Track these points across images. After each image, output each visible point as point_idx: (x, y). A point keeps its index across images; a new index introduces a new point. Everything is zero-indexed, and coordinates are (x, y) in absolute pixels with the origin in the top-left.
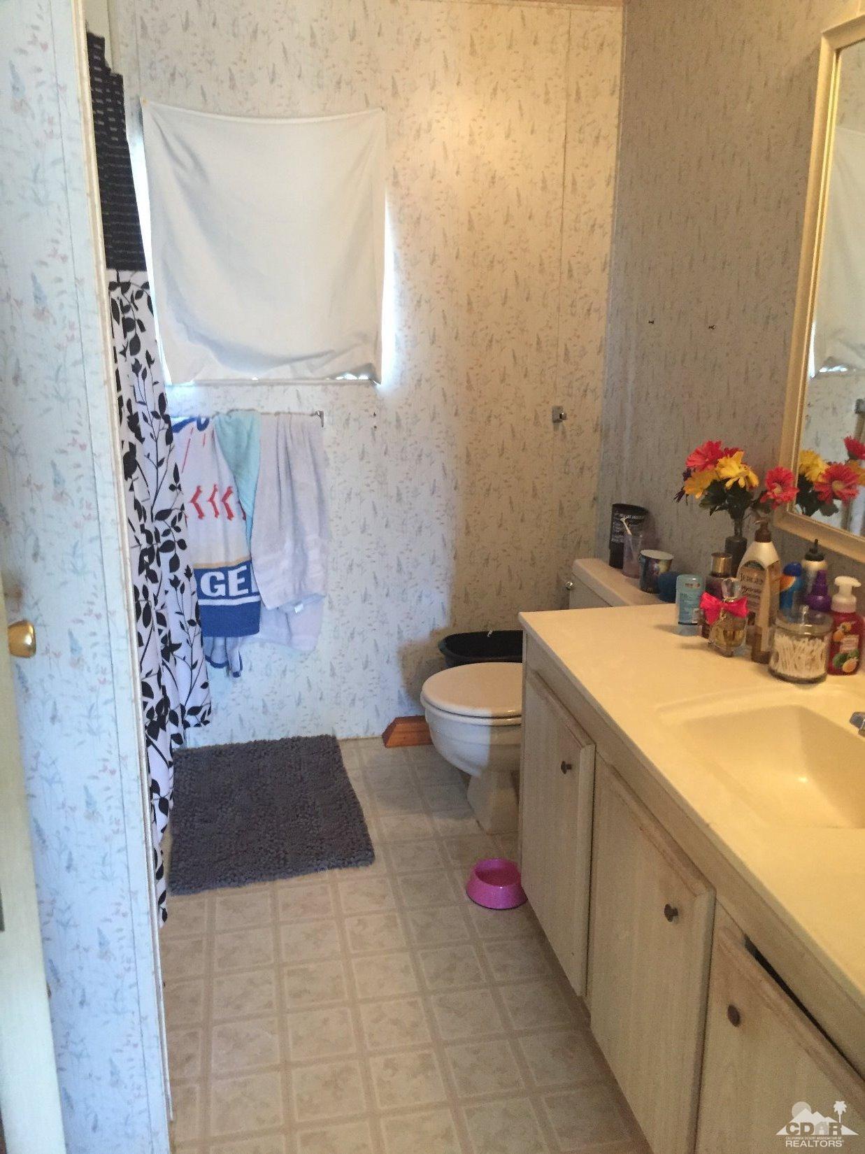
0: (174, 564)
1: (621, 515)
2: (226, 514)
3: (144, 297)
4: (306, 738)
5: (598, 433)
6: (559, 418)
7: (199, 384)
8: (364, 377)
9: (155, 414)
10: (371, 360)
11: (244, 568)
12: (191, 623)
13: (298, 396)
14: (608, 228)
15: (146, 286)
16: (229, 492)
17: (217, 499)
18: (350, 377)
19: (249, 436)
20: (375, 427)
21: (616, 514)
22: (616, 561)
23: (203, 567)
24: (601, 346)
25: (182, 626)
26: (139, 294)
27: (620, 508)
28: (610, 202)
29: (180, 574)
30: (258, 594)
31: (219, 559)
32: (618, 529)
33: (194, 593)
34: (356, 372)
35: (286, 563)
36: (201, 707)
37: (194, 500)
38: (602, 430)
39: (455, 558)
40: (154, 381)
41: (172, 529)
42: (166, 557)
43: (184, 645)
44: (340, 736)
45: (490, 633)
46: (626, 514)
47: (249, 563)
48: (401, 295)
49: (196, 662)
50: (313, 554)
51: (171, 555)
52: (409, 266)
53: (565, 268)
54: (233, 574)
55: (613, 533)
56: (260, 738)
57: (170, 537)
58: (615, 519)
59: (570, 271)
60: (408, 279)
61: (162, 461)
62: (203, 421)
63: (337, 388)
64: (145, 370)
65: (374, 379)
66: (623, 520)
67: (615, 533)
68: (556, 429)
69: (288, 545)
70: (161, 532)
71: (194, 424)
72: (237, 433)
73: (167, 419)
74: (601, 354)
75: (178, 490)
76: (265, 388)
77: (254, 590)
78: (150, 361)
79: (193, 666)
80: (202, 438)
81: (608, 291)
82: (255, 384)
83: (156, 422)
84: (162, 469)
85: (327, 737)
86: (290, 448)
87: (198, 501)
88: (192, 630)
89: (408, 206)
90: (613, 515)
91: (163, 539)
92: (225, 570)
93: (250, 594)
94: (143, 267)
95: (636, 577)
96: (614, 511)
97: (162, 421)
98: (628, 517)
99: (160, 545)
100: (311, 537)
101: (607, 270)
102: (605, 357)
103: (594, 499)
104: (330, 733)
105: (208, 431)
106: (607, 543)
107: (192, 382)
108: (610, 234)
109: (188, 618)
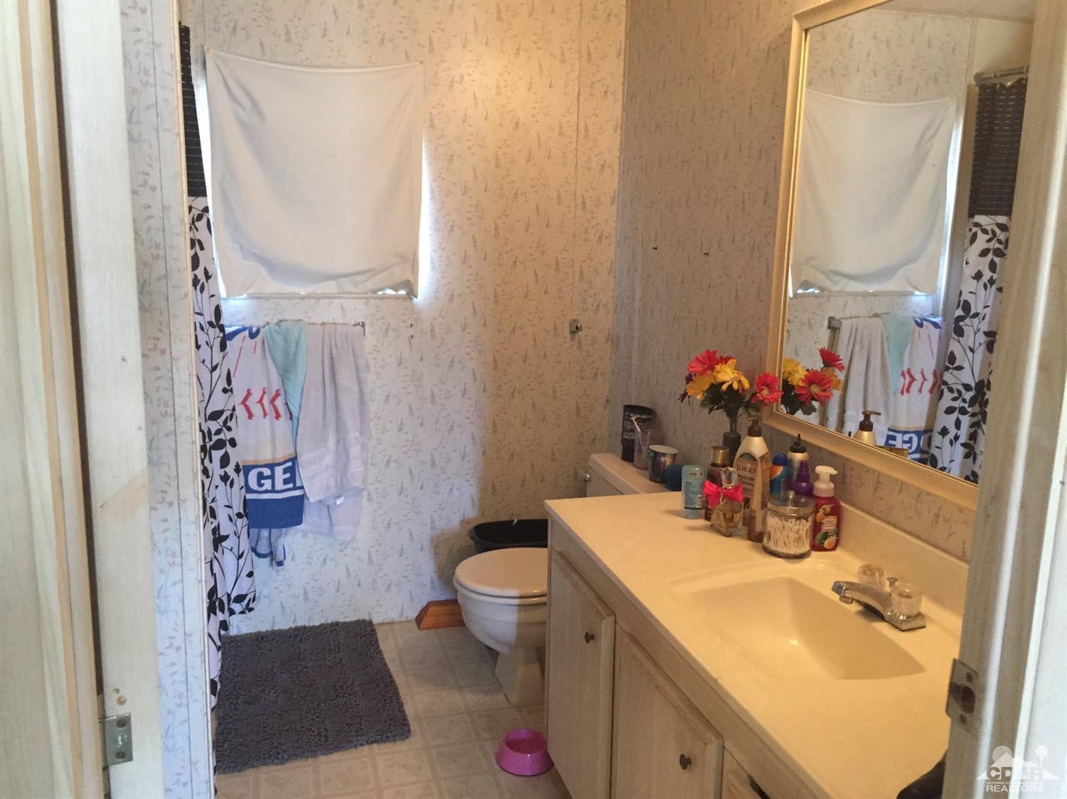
0: (225, 461)
1: (632, 415)
2: (274, 415)
3: (204, 220)
4: (344, 623)
5: (610, 343)
6: (576, 329)
7: (251, 297)
8: (402, 292)
9: (210, 323)
10: (409, 276)
11: (290, 464)
12: (239, 515)
13: (343, 308)
14: (616, 168)
15: (206, 210)
16: (277, 395)
17: (266, 401)
18: (390, 292)
19: (297, 345)
20: (412, 336)
21: (627, 414)
22: (628, 454)
23: (251, 464)
24: (611, 267)
25: (231, 519)
26: (200, 218)
27: (630, 409)
28: (618, 147)
29: (230, 469)
30: (302, 488)
31: (266, 456)
32: (629, 427)
33: (242, 487)
34: (395, 288)
35: (329, 459)
36: (246, 595)
37: (244, 402)
38: (613, 341)
39: (483, 453)
40: (211, 294)
41: (224, 428)
42: (217, 455)
43: (232, 537)
44: (375, 621)
45: (515, 522)
46: (636, 414)
47: (294, 460)
48: (436, 221)
49: (243, 553)
50: (355, 451)
51: (222, 452)
52: (443, 195)
53: (579, 201)
54: (279, 470)
55: (624, 430)
56: (300, 624)
57: (221, 436)
58: (626, 419)
59: (584, 203)
60: (443, 208)
61: (217, 366)
62: (254, 330)
63: (377, 301)
64: (203, 284)
65: (412, 293)
66: (633, 419)
67: (627, 431)
68: (572, 339)
69: (331, 442)
70: (213, 432)
71: (247, 333)
72: (286, 340)
73: (222, 328)
74: (612, 275)
75: (230, 393)
76: (312, 301)
77: (298, 484)
78: (208, 277)
79: (240, 557)
80: (253, 345)
81: (617, 221)
82: (303, 298)
83: (211, 331)
84: (216, 374)
85: (364, 621)
86: (334, 356)
87: (248, 403)
88: (239, 522)
89: (443, 145)
90: (624, 415)
91: (215, 438)
92: (272, 466)
93: (295, 488)
94: (204, 194)
95: (646, 469)
96: (625, 411)
97: (217, 329)
98: (638, 416)
99: (212, 443)
100: (353, 435)
101: (616, 204)
102: (615, 277)
103: (607, 401)
104: (367, 618)
105: (259, 339)
106: (619, 439)
107: (245, 296)
108: (617, 174)
109: (236, 512)
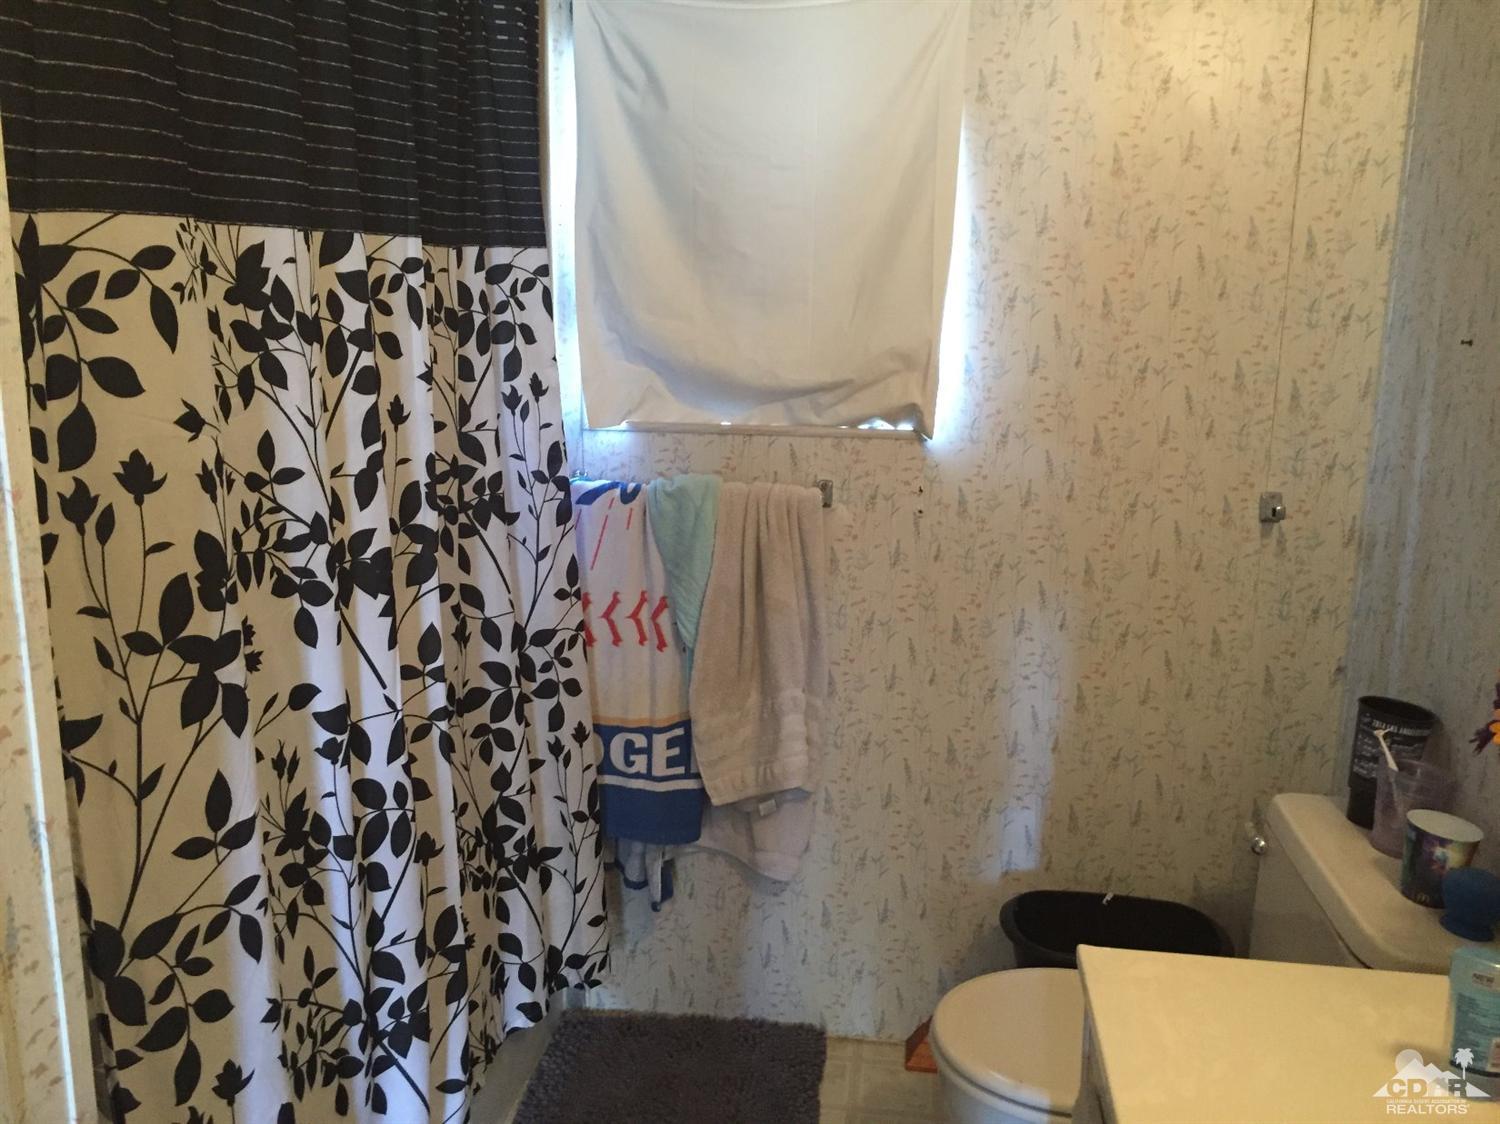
0: (556, 719)
1: (1377, 723)
2: (656, 642)
3: (538, 289)
5: (1353, 547)
6: (1272, 516)
7: (635, 428)
8: (906, 427)
9: (539, 476)
10: (918, 400)
11: (679, 732)
12: (579, 817)
13: (793, 455)
14: (1395, 166)
15: (544, 270)
16: (663, 605)
17: (645, 615)
18: (881, 425)
19: (697, 516)
20: (920, 512)
21: (1367, 720)
25: (564, 822)
26: (529, 285)
27: (1375, 708)
28: (1402, 120)
29: (566, 734)
30: (698, 776)
31: (639, 714)
32: (1368, 751)
33: (589, 767)
34: (892, 418)
35: (747, 731)
36: (587, 957)
37: (607, 615)
38: (1362, 543)
40: (543, 422)
41: (556, 662)
42: (539, 709)
43: (566, 851)
44: (832, 1030)
45: (1108, 897)
46: (1389, 723)
47: (686, 724)
48: (980, 288)
49: (584, 882)
51: (551, 703)
52: (997, 236)
53: (1301, 240)
54: (660, 741)
55: (1357, 756)
56: (700, 1010)
57: (551, 675)
58: (1364, 731)
59: (1311, 245)
60: (995, 261)
61: (546, 550)
62: (632, 486)
63: (858, 443)
64: (527, 403)
65: (922, 432)
66: (1380, 734)
67: (1361, 757)
68: (1265, 534)
69: (754, 698)
70: (538, 666)
71: (617, 492)
73: (563, 484)
74: (1369, 400)
75: (574, 599)
76: (739, 439)
77: (693, 771)
78: (537, 388)
79: (578, 889)
81: (1388, 284)
82: (723, 432)
83: (539, 488)
84: (544, 564)
85: (810, 1029)
86: (764, 541)
87: (613, 616)
88: (578, 828)
89: (1003, 136)
90: (1359, 722)
91: (541, 677)
92: (648, 732)
93: (687, 776)
94: (541, 241)
95: (1398, 855)
96: (1361, 713)
97: (552, 486)
98: (1392, 729)
99: (534, 686)
101: (1387, 248)
108: (1395, 180)
109: (573, 809)
